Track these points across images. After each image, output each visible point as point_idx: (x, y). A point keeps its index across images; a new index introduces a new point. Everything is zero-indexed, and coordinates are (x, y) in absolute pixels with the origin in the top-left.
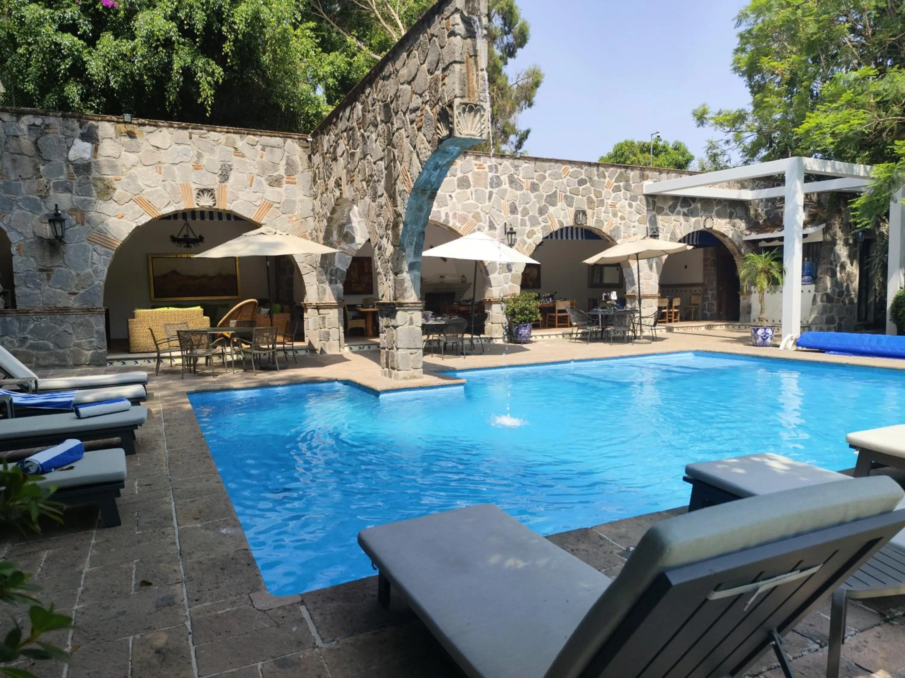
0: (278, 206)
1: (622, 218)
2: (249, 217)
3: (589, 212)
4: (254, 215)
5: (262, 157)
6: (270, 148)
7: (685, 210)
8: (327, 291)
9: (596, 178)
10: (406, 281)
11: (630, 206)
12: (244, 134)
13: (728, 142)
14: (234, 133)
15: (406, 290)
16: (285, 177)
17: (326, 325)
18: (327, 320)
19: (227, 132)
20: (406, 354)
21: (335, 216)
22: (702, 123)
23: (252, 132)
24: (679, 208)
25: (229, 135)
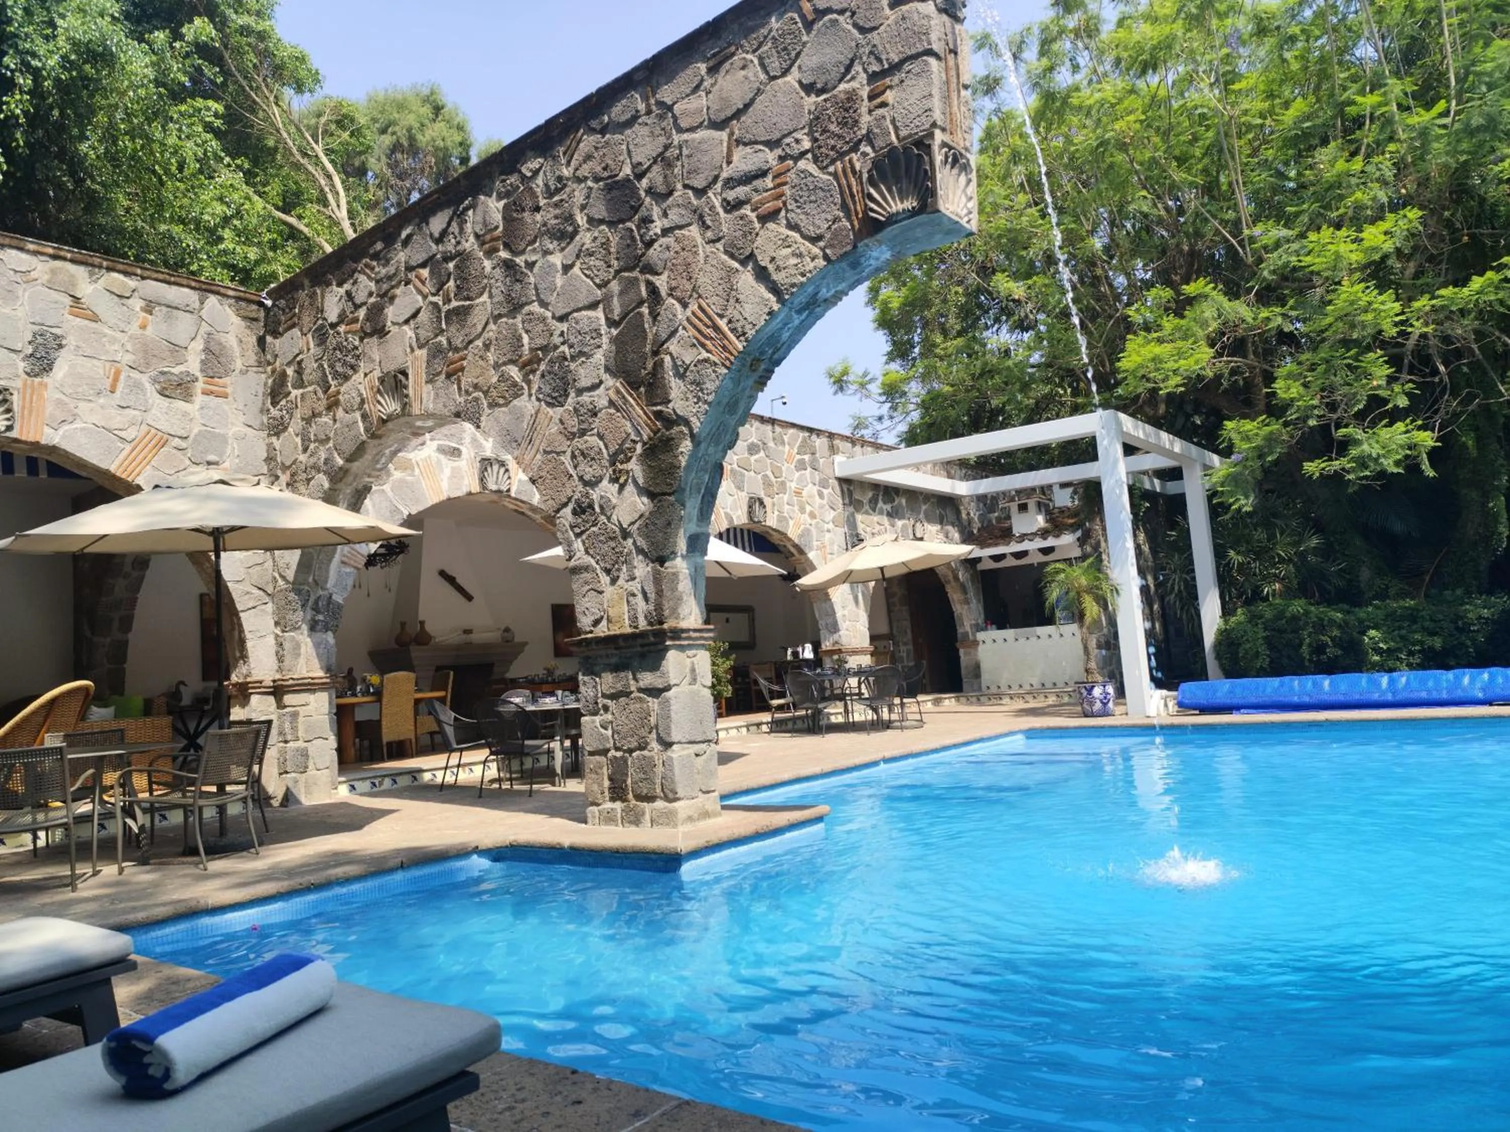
0: (183, 444)
1: (812, 516)
2: (103, 465)
3: (767, 501)
4: (117, 463)
5: (143, 327)
6: (164, 309)
7: (888, 507)
8: (303, 650)
9: (771, 444)
10: (681, 577)
11: (821, 495)
12: (100, 267)
13: (880, 418)
14: (72, 261)
15: (680, 599)
16: (201, 379)
17: (300, 734)
18: (301, 719)
19: (55, 257)
20: (689, 756)
21: (355, 466)
22: (841, 389)
23: (120, 267)
24: (880, 504)
25: (58, 264)
